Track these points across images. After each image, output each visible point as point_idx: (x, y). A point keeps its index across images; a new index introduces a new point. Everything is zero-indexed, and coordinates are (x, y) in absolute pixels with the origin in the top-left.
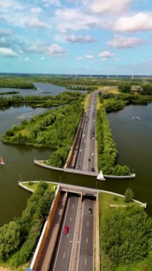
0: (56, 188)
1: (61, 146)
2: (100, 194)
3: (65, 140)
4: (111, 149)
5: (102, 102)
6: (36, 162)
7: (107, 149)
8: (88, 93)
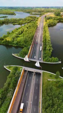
0: (22, 69)
1: (25, 46)
2: (43, 73)
3: (27, 43)
4: (50, 48)
5: (46, 21)
6: (13, 55)
7: (48, 48)
8: (40, 17)
